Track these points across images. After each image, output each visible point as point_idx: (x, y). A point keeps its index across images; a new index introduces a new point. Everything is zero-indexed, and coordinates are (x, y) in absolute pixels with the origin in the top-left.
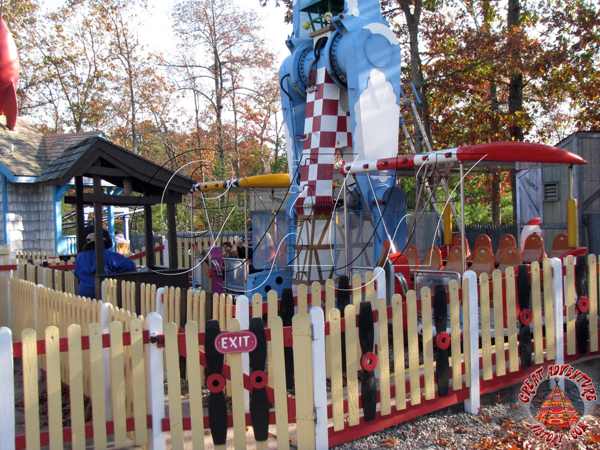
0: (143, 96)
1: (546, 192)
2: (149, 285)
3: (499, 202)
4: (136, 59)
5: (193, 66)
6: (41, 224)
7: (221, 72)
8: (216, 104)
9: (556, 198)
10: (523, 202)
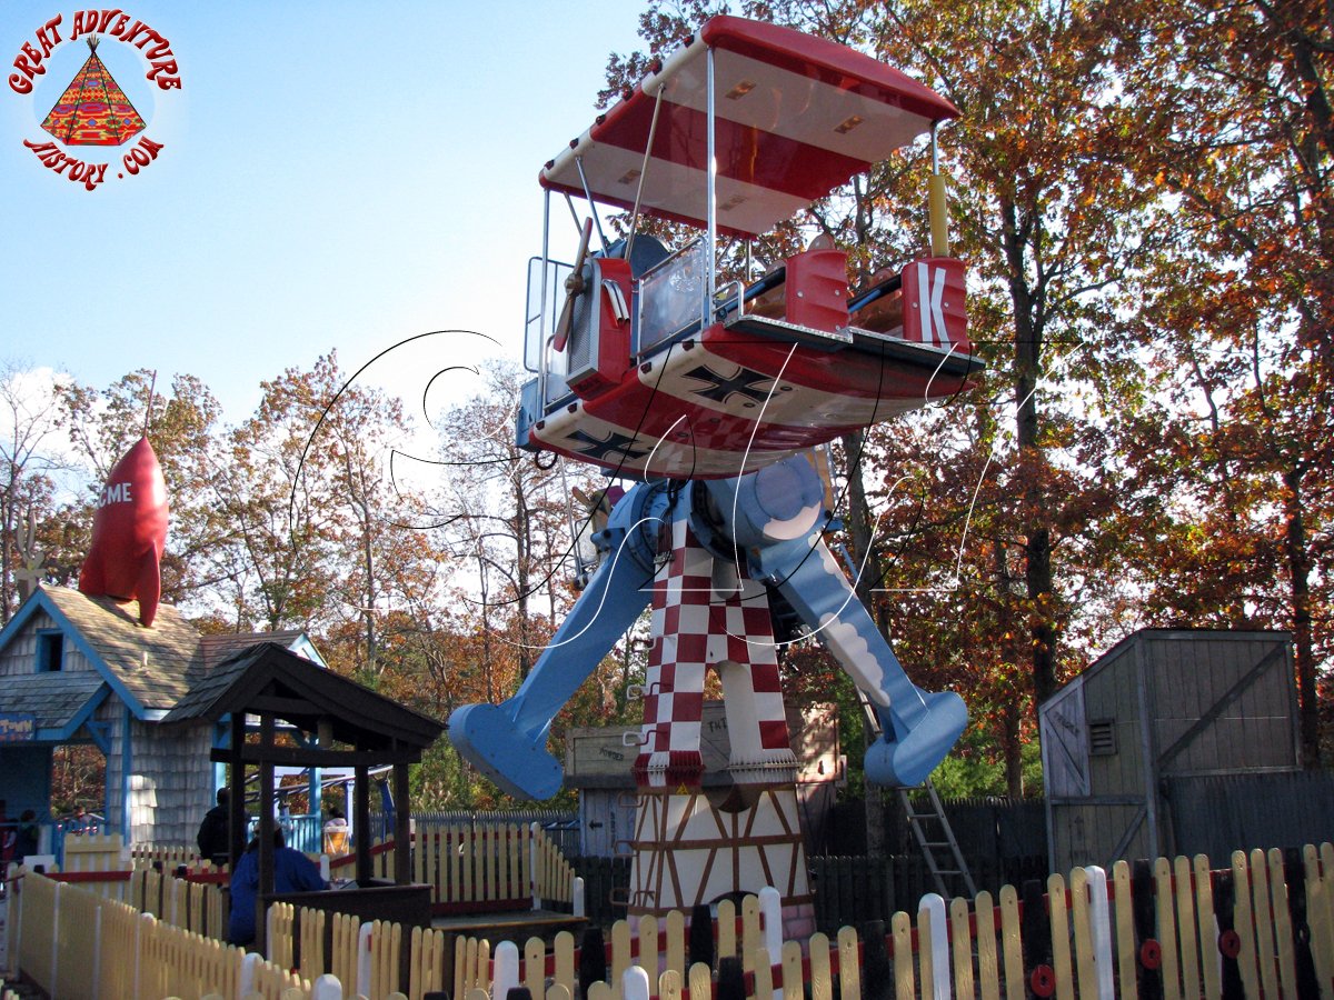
0: (389, 566)
1: (1093, 739)
2: (347, 917)
3: (1018, 755)
4: (377, 503)
5: (478, 516)
6: (188, 795)
7: (528, 526)
8: (518, 584)
9: (1113, 750)
10: (1054, 757)
